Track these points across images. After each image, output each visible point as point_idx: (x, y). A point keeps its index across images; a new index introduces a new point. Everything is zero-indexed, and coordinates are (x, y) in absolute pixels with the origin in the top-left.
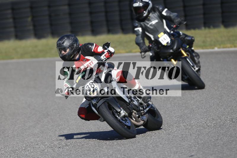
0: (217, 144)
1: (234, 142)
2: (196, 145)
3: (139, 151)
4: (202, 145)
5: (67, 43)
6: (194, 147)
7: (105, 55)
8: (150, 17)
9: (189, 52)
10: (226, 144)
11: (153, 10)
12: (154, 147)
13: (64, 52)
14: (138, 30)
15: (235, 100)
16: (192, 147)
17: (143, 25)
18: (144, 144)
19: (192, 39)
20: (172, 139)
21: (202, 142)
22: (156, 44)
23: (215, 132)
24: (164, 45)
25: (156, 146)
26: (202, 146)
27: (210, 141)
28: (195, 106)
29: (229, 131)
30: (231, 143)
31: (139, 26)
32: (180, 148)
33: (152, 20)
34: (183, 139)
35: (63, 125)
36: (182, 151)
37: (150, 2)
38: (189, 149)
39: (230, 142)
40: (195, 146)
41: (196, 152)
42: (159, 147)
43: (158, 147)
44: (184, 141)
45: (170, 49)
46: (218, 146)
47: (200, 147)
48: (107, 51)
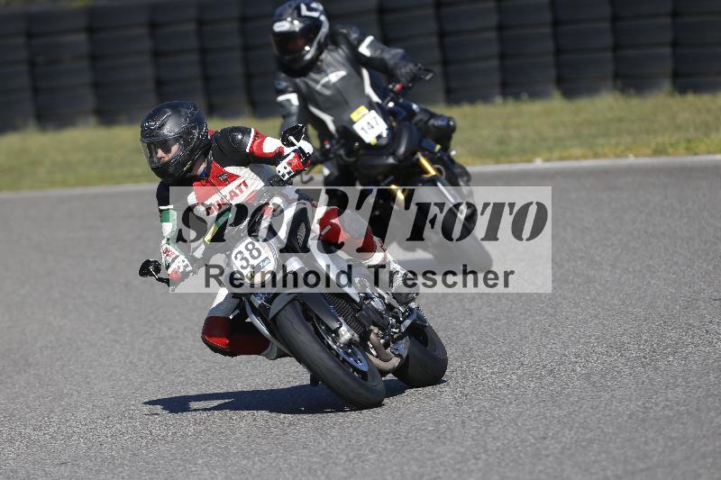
0: (544, 453)
1: (595, 446)
2: (479, 453)
3: (305, 472)
4: (498, 454)
5: (170, 128)
6: (473, 461)
7: (289, 164)
8: (322, 61)
9: (444, 164)
10: (570, 452)
11: (333, 40)
12: (350, 461)
13: (164, 155)
14: (288, 101)
15: (596, 316)
16: (468, 460)
17: (302, 86)
18: (322, 452)
19: (448, 124)
20: (406, 438)
21: (498, 444)
22: (343, 141)
23: (538, 416)
24: (369, 145)
25: (359, 457)
26: (499, 458)
27: (522, 441)
28: (474, 337)
29: (580, 413)
30: (584, 447)
31: (290, 89)
32: (429, 462)
33: (329, 71)
34: (439, 438)
35: (75, 393)
36: (437, 472)
37: (323, 18)
38: (458, 466)
39: (584, 444)
40: (478, 456)
41: (480, 474)
42: (368, 461)
43: (363, 462)
44: (444, 443)
45: (388, 156)
46: (547, 456)
47: (491, 460)
48: (294, 151)
